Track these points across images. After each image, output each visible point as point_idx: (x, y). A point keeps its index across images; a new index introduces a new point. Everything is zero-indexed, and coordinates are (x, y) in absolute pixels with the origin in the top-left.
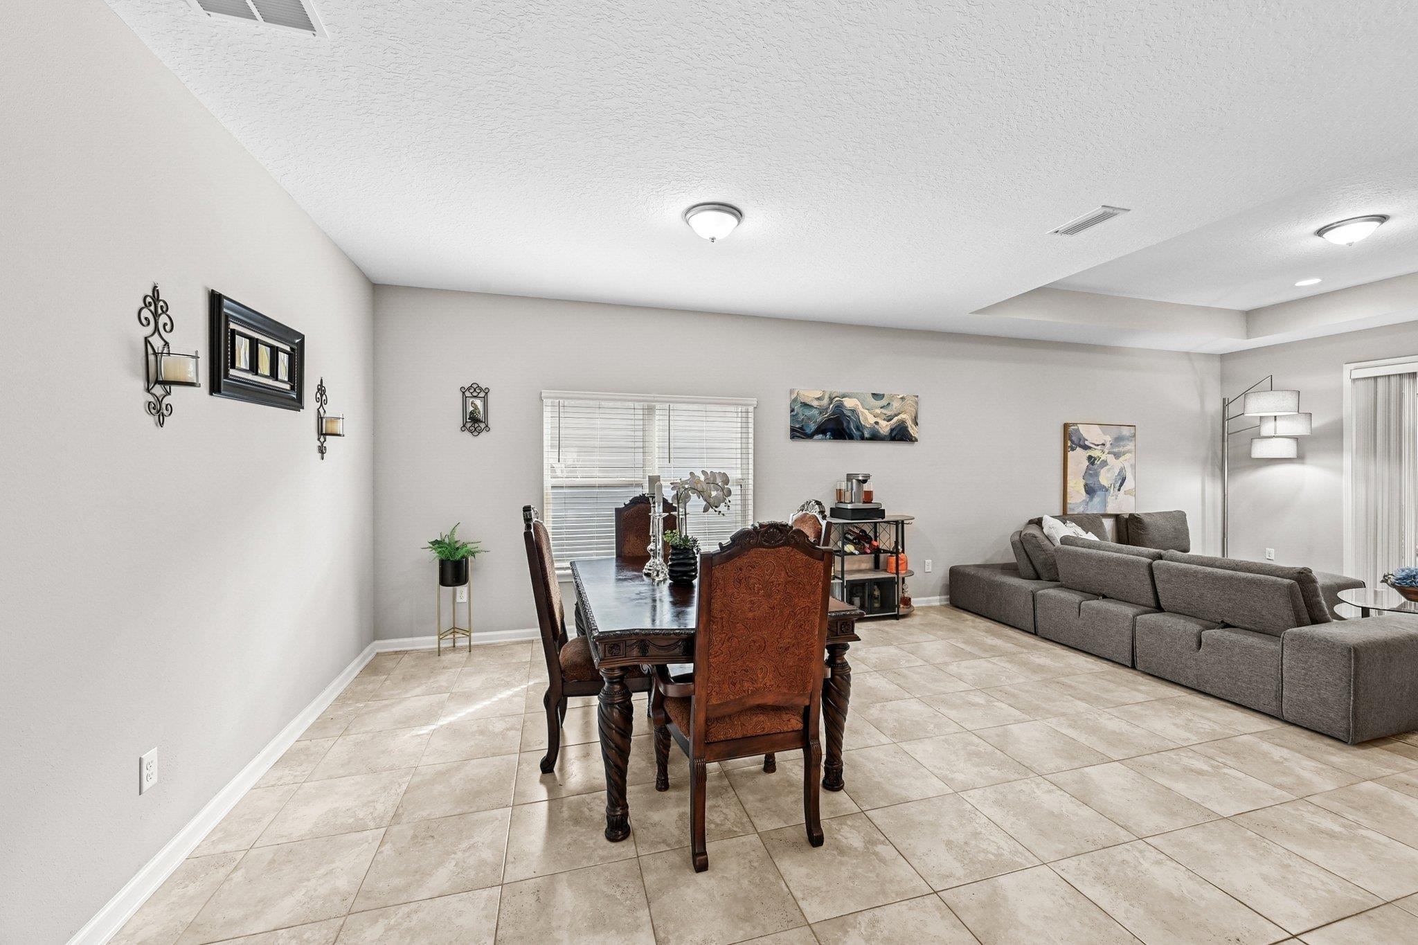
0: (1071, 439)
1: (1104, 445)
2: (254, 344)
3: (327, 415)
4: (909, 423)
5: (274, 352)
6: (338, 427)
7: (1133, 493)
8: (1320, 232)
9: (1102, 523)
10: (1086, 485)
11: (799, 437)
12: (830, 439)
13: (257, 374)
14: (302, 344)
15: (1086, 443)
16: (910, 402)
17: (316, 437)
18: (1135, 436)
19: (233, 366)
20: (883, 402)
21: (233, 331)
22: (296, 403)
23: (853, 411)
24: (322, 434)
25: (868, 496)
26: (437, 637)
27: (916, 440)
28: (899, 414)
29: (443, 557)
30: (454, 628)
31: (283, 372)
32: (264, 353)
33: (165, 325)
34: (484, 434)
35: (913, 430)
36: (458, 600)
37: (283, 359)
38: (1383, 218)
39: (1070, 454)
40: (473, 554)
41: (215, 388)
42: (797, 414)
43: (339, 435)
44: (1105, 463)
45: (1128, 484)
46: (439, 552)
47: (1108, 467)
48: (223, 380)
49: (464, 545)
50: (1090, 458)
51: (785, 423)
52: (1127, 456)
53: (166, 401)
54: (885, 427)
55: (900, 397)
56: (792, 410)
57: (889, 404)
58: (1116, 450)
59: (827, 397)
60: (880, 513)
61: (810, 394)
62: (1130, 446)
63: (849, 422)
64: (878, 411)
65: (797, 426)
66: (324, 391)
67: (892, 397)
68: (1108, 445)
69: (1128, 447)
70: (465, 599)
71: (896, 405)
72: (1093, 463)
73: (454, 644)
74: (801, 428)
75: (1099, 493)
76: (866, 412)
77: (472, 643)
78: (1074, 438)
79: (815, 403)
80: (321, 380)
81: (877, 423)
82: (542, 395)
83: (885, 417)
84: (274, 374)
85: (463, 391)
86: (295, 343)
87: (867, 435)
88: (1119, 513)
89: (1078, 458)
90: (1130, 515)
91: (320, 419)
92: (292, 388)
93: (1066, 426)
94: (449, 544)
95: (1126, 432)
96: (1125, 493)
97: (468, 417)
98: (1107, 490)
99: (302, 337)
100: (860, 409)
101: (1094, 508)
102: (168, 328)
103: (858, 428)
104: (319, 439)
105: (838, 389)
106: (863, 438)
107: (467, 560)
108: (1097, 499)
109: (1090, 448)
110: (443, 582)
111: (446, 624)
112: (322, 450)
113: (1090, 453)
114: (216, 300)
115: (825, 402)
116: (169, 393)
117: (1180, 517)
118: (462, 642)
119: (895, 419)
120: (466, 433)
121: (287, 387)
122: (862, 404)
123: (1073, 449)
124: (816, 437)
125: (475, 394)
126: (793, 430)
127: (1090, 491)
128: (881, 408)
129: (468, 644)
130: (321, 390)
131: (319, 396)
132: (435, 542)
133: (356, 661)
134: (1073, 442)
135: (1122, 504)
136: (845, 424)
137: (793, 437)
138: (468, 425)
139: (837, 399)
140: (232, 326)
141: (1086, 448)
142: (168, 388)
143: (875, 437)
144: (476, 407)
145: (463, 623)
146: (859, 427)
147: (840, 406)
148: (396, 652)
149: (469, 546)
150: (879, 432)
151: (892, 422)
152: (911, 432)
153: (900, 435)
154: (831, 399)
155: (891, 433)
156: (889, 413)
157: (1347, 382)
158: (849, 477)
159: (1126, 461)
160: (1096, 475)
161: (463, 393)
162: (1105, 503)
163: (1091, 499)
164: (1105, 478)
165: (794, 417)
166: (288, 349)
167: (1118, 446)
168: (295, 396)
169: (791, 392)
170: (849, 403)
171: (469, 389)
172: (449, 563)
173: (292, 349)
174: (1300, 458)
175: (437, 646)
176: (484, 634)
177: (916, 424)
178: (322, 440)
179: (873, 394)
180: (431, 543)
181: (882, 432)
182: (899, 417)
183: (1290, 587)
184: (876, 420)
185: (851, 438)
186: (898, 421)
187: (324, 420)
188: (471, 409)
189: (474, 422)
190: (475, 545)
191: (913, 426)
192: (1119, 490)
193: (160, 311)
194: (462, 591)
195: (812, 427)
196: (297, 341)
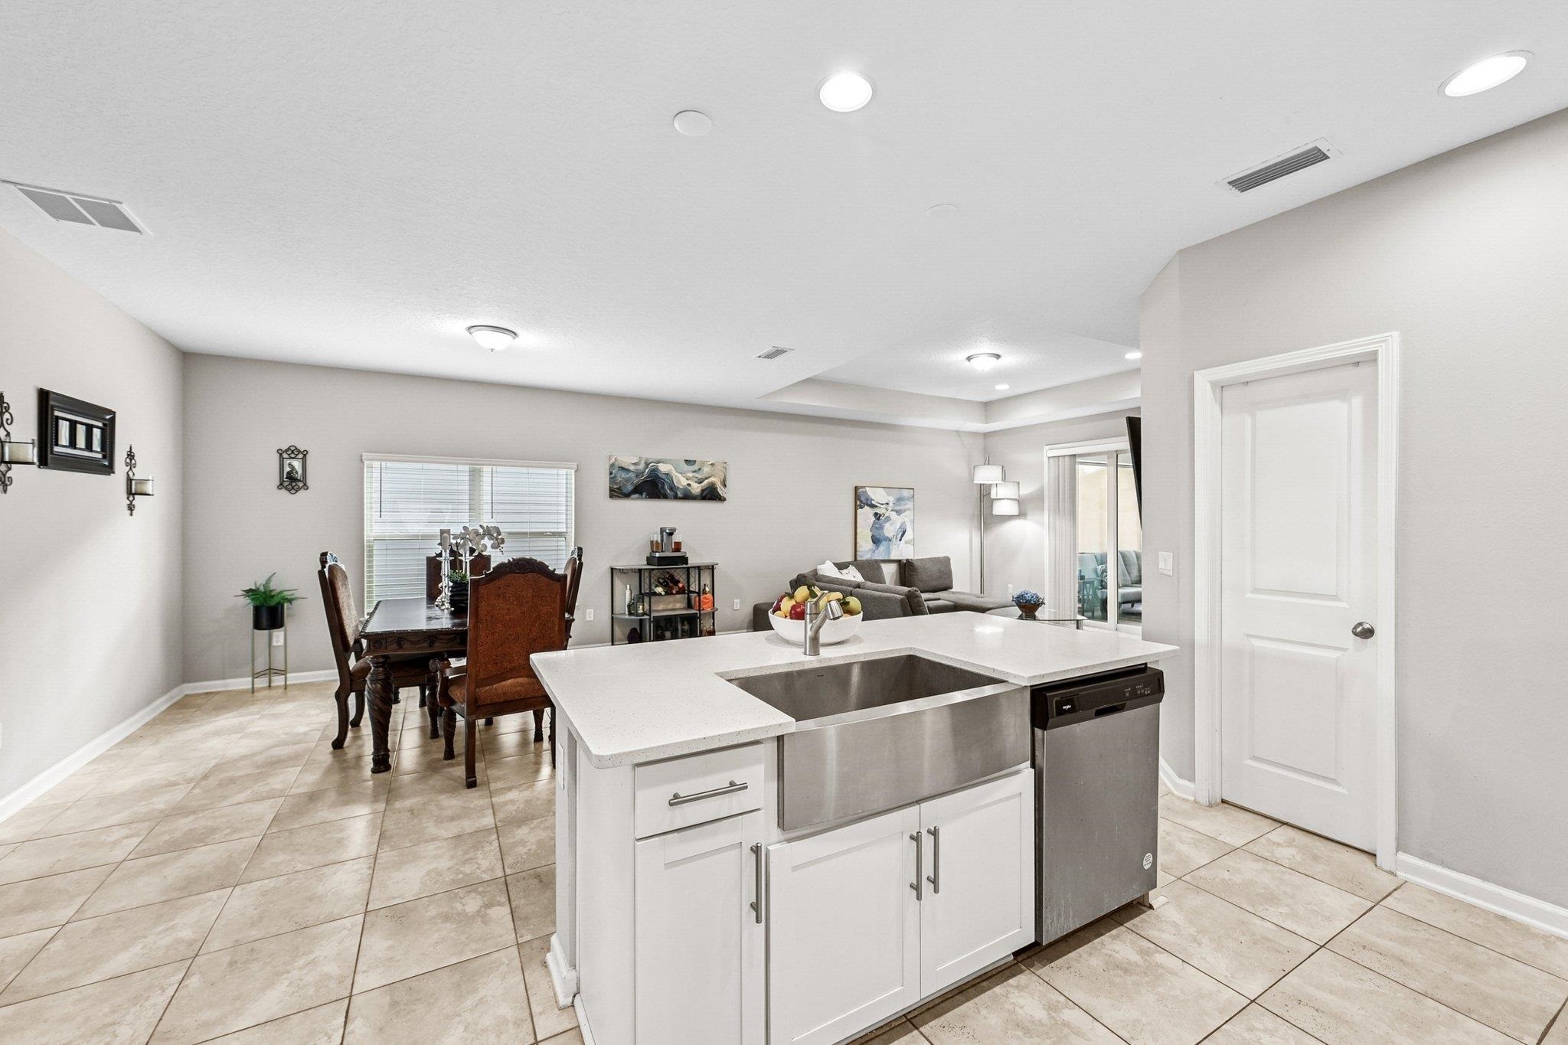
0: (860, 500)
1: (887, 504)
2: (73, 425)
3: (135, 478)
4: (719, 485)
5: (89, 429)
6: (149, 488)
7: (912, 542)
8: (969, 359)
9: (881, 567)
10: (873, 536)
11: (616, 496)
12: (646, 498)
13: (75, 448)
14: (113, 420)
15: (873, 502)
16: (719, 467)
17: (125, 496)
18: (913, 497)
19: (57, 444)
20: (695, 467)
21: (58, 418)
22: (109, 469)
23: (667, 474)
24: (130, 493)
25: (678, 547)
26: (250, 679)
27: (725, 499)
28: (709, 477)
29: (258, 603)
30: (270, 669)
31: (96, 446)
32: (81, 431)
33: (8, 419)
34: (302, 492)
35: (721, 491)
36: (274, 644)
37: (97, 433)
38: (998, 356)
39: (859, 511)
40: (290, 601)
41: (43, 462)
42: (615, 476)
43: (149, 495)
44: (888, 519)
45: (908, 536)
46: (252, 599)
47: (891, 522)
48: (50, 456)
49: (281, 592)
50: (876, 514)
51: (603, 484)
52: (907, 513)
53: (8, 475)
54: (696, 488)
55: (711, 463)
56: (611, 473)
57: (700, 469)
58: (898, 508)
59: (643, 462)
60: (684, 560)
61: (627, 460)
62: (910, 505)
63: (663, 484)
64: (691, 475)
65: (615, 487)
66: (133, 456)
67: (703, 463)
68: (891, 504)
69: (908, 506)
70: (281, 643)
71: (706, 470)
72: (878, 519)
73: (270, 683)
74: (619, 489)
75: (883, 543)
76: (679, 475)
77: (288, 683)
78: (862, 499)
79: (632, 468)
80: (131, 447)
81: (689, 485)
82: (363, 458)
83: (696, 480)
84: (89, 446)
85: (280, 453)
86: (106, 419)
87: (680, 495)
88: (900, 558)
89: (866, 515)
90: (907, 560)
91: (129, 481)
92: (104, 457)
93: (856, 488)
94: (265, 593)
95: (906, 493)
96: (906, 543)
97: (285, 476)
98: (890, 540)
99: (114, 413)
100: (674, 473)
101: (880, 554)
102: (9, 422)
103: (671, 489)
104: (128, 498)
105: (652, 454)
106: (676, 497)
107: (283, 606)
108: (882, 548)
109: (876, 506)
110: (258, 625)
111: (261, 664)
112: (131, 508)
113: (876, 510)
114: (44, 396)
115: (641, 466)
116: (10, 469)
117: (946, 561)
118: (278, 681)
119: (706, 482)
120: (283, 491)
121: (100, 456)
122: (675, 469)
123: (862, 508)
124: (633, 496)
125: (293, 456)
126: (611, 490)
127: (876, 541)
128: (693, 472)
129: (283, 683)
130: (131, 455)
131: (128, 460)
132: (248, 591)
133: (163, 699)
134: (861, 502)
135: (903, 551)
136: (660, 486)
137: (611, 496)
138: (286, 484)
139: (651, 464)
140: (57, 413)
141: (873, 506)
142: (9, 465)
143: (688, 496)
144: (293, 468)
145: (278, 663)
146: (673, 488)
147: (655, 471)
148: (207, 693)
149: (286, 593)
150: (691, 493)
151: (703, 484)
152: (720, 492)
153: (711, 494)
154: (647, 464)
155: (701, 494)
156: (700, 476)
157: (1046, 459)
158: (662, 530)
159: (906, 518)
160: (881, 528)
161: (281, 455)
162: (888, 551)
163: (877, 548)
164: (889, 530)
165: (612, 479)
166: (100, 425)
167: (899, 505)
168: (107, 463)
169: (610, 457)
170: (663, 468)
171: (286, 451)
172: (264, 608)
173: (104, 425)
174: (1022, 515)
175: (251, 687)
176: (299, 674)
177: (725, 486)
178: (131, 498)
179: (686, 460)
180: (245, 591)
181: (693, 492)
182: (709, 480)
183: (902, 600)
184: (689, 482)
185: (665, 497)
186: (708, 483)
187: (133, 482)
188: (289, 469)
189: (292, 482)
190: (290, 593)
191: (722, 488)
192: (900, 540)
193: (4, 410)
194: (278, 636)
195: (630, 488)
196: (108, 417)
